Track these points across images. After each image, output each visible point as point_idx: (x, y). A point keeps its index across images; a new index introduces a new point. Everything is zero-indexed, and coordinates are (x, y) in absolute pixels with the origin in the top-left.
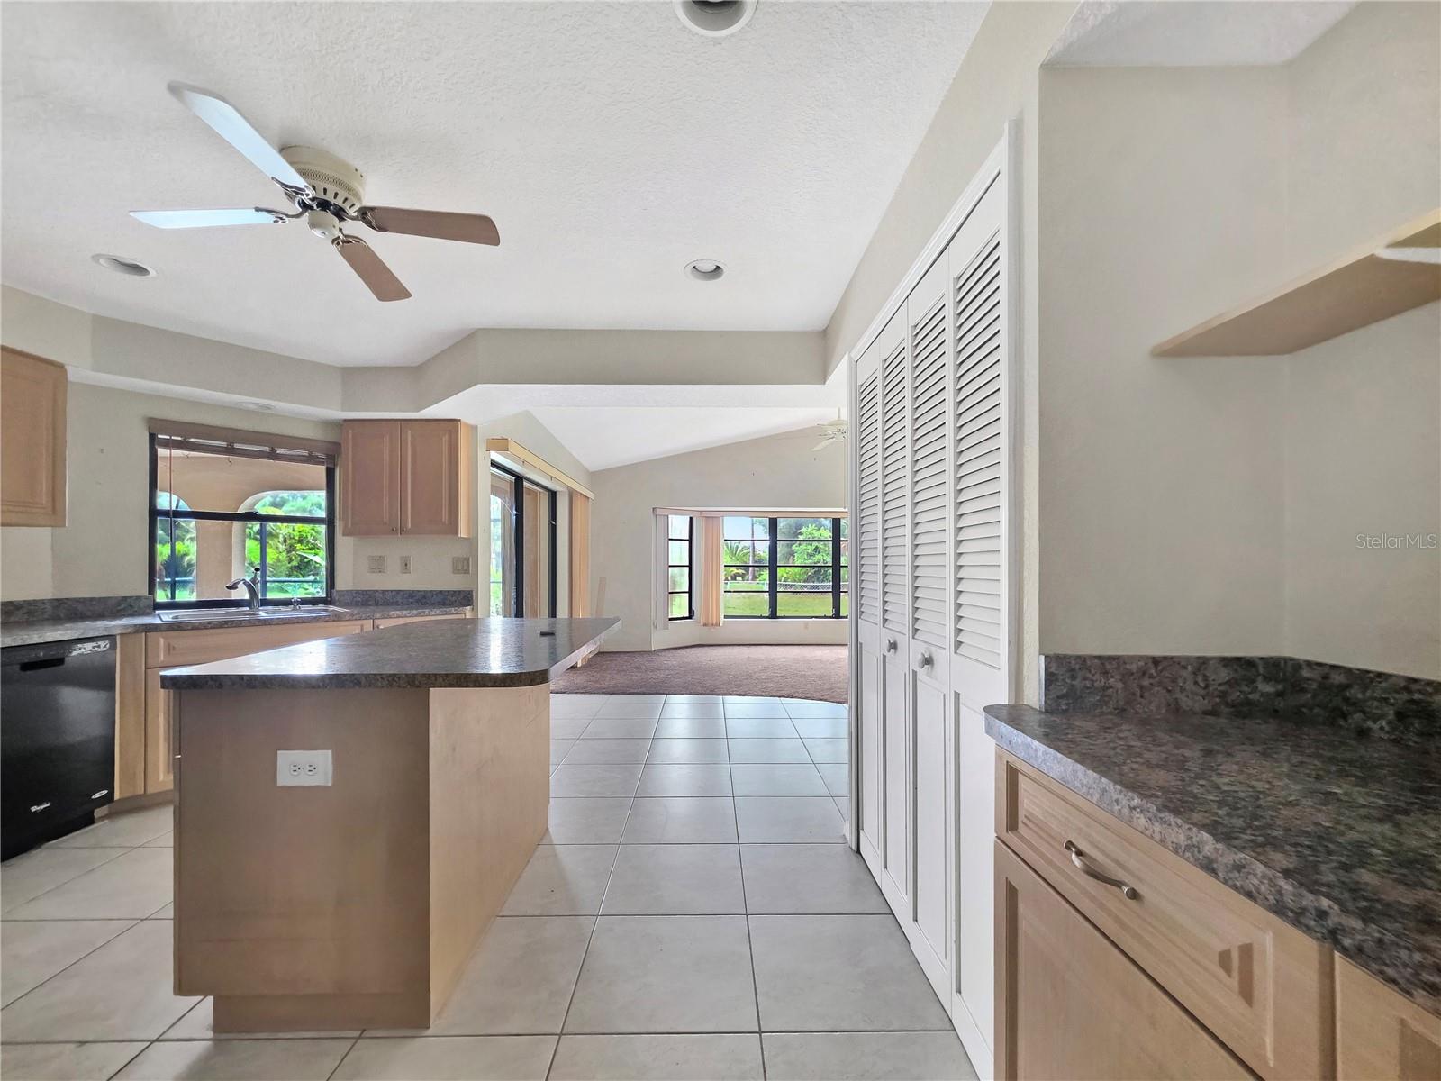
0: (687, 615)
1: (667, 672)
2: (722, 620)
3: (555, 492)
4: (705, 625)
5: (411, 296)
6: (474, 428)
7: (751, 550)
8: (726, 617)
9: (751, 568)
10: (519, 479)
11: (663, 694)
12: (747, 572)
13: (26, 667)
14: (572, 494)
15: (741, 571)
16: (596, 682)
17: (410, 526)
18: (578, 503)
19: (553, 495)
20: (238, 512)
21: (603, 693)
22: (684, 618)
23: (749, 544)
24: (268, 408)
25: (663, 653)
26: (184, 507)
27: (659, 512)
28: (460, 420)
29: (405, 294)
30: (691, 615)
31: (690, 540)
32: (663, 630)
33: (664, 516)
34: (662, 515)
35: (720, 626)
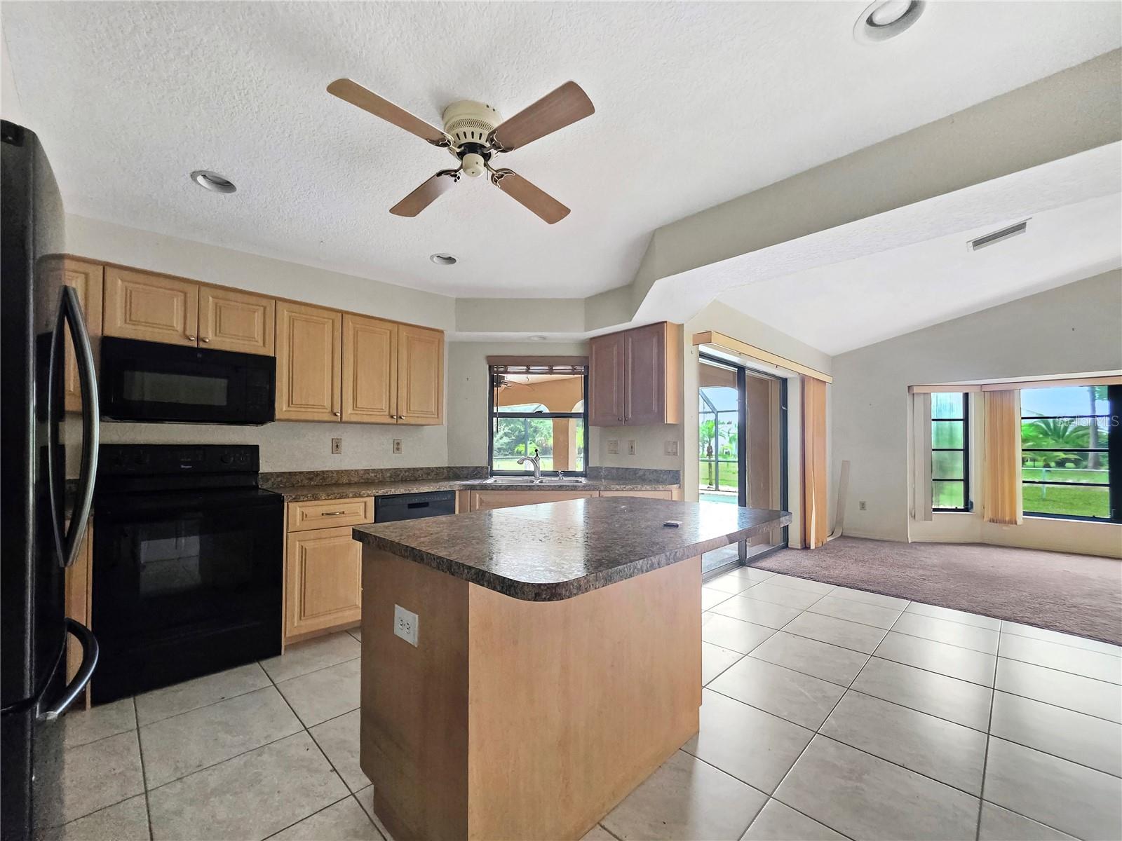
0: (962, 507)
1: (921, 572)
2: (1020, 518)
3: (786, 379)
4: (992, 521)
5: (567, 211)
6: (680, 327)
7: (1091, 431)
8: (1025, 514)
9: (1091, 454)
10: (741, 369)
11: (907, 599)
12: (1086, 458)
13: (411, 506)
14: (804, 380)
15: (1072, 456)
16: (826, 568)
17: (630, 416)
18: (811, 389)
19: (784, 381)
20: (572, 412)
21: (828, 583)
22: (956, 510)
23: (1085, 422)
24: (544, 338)
25: (922, 548)
26: (546, 410)
27: (916, 390)
28: (666, 322)
29: (564, 211)
30: (968, 507)
31: (966, 420)
32: (925, 520)
33: (924, 394)
34: (921, 393)
35: (1016, 523)
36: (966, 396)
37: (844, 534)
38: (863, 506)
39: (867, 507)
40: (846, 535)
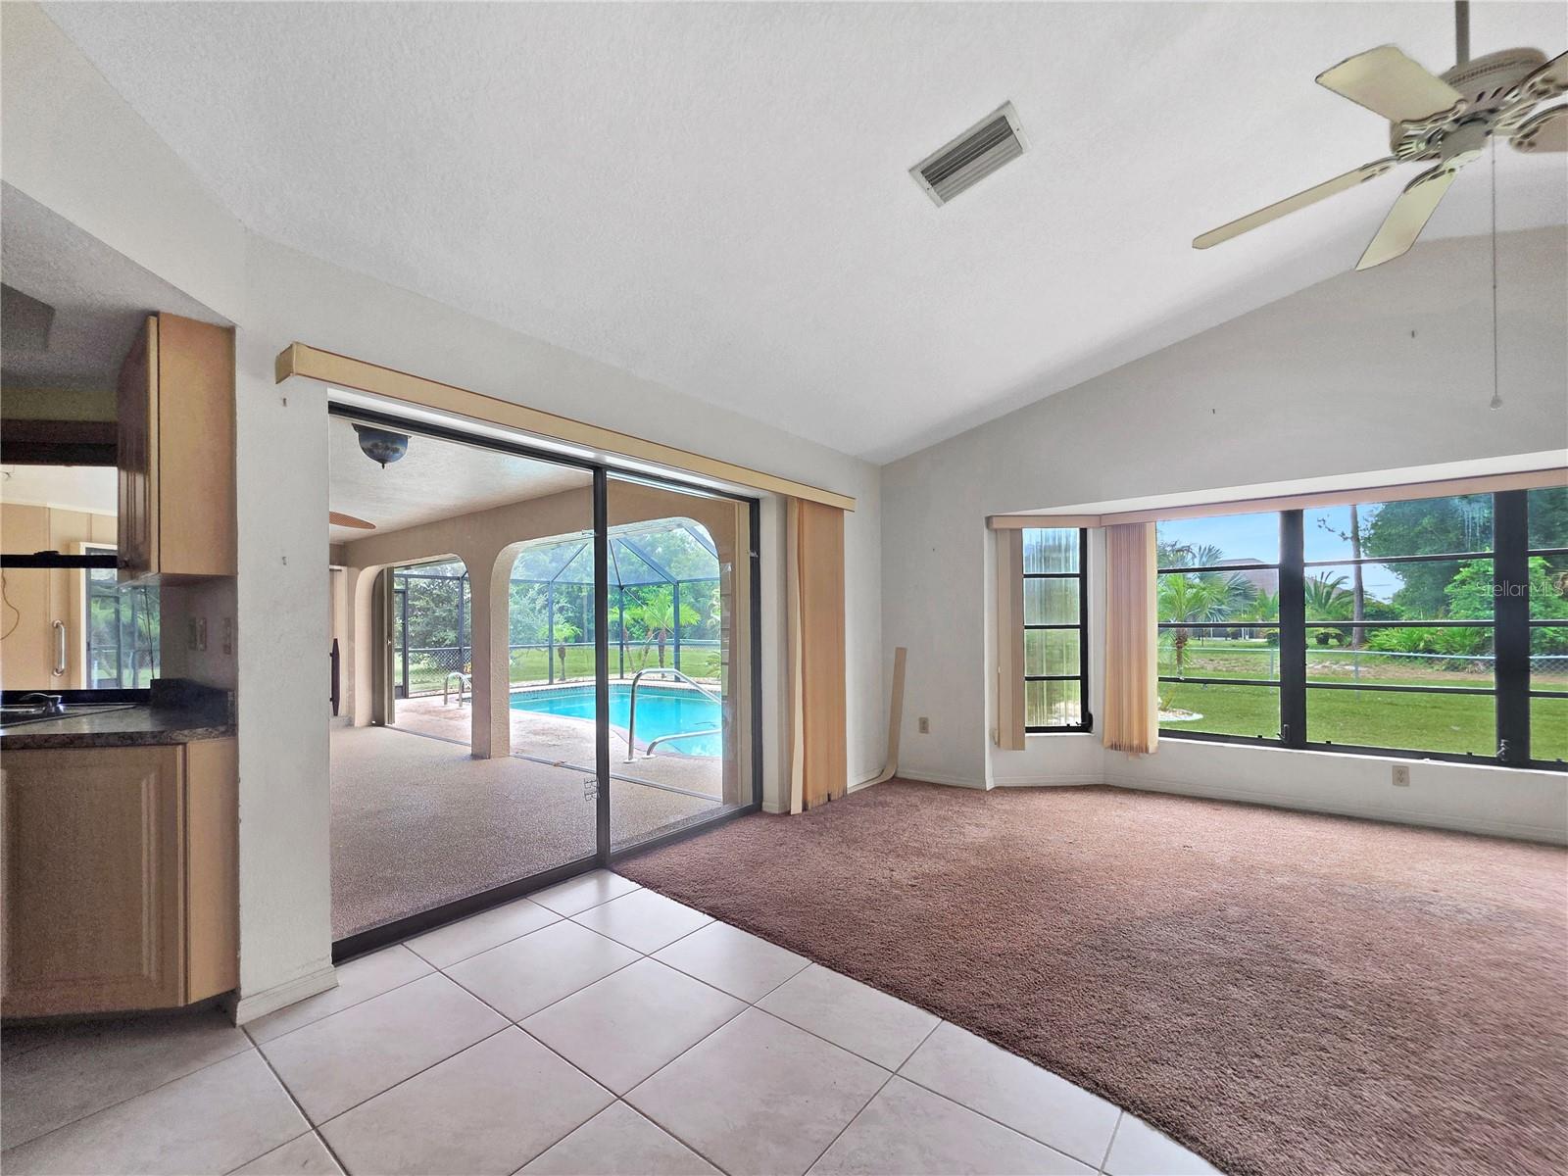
0: (1075, 724)
2: (1154, 740)
3: (757, 500)
4: (1114, 747)
7: (1355, 598)
8: (1160, 733)
14: (784, 503)
19: (754, 504)
22: (1068, 729)
27: (998, 524)
30: (1086, 725)
31: (1083, 576)
32: (1013, 749)
33: (1011, 530)
34: (1006, 529)
35: (1147, 751)
36: (1083, 533)
37: (899, 775)
38: (924, 725)
39: (932, 725)
40: (904, 776)
